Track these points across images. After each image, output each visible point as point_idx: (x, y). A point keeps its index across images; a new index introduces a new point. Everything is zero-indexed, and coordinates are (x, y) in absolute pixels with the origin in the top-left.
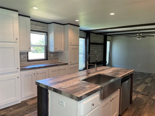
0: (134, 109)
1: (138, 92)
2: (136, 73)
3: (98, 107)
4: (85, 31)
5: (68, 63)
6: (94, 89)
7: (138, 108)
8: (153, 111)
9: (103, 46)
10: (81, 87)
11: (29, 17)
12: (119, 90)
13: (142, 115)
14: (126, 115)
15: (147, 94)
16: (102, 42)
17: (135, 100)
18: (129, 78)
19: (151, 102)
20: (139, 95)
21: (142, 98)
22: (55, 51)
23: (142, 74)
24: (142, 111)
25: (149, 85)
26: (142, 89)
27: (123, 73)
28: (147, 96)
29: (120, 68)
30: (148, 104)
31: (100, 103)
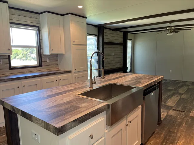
0: (164, 132)
1: (169, 106)
2: (166, 81)
3: (103, 138)
4: (96, 26)
5: (71, 71)
6: (94, 109)
7: (170, 131)
8: (192, 135)
9: (122, 47)
10: (73, 106)
11: (7, 2)
12: (140, 106)
13: (176, 142)
14: (151, 143)
15: (182, 109)
16: (121, 41)
17: (165, 119)
18: (155, 88)
19: (189, 121)
20: (171, 111)
21: (176, 116)
22: (51, 53)
23: (174, 82)
24: (175, 135)
25: (184, 96)
26: (175, 102)
27: (147, 80)
28: (182, 113)
29: (143, 75)
30: (184, 124)
31: (106, 131)
